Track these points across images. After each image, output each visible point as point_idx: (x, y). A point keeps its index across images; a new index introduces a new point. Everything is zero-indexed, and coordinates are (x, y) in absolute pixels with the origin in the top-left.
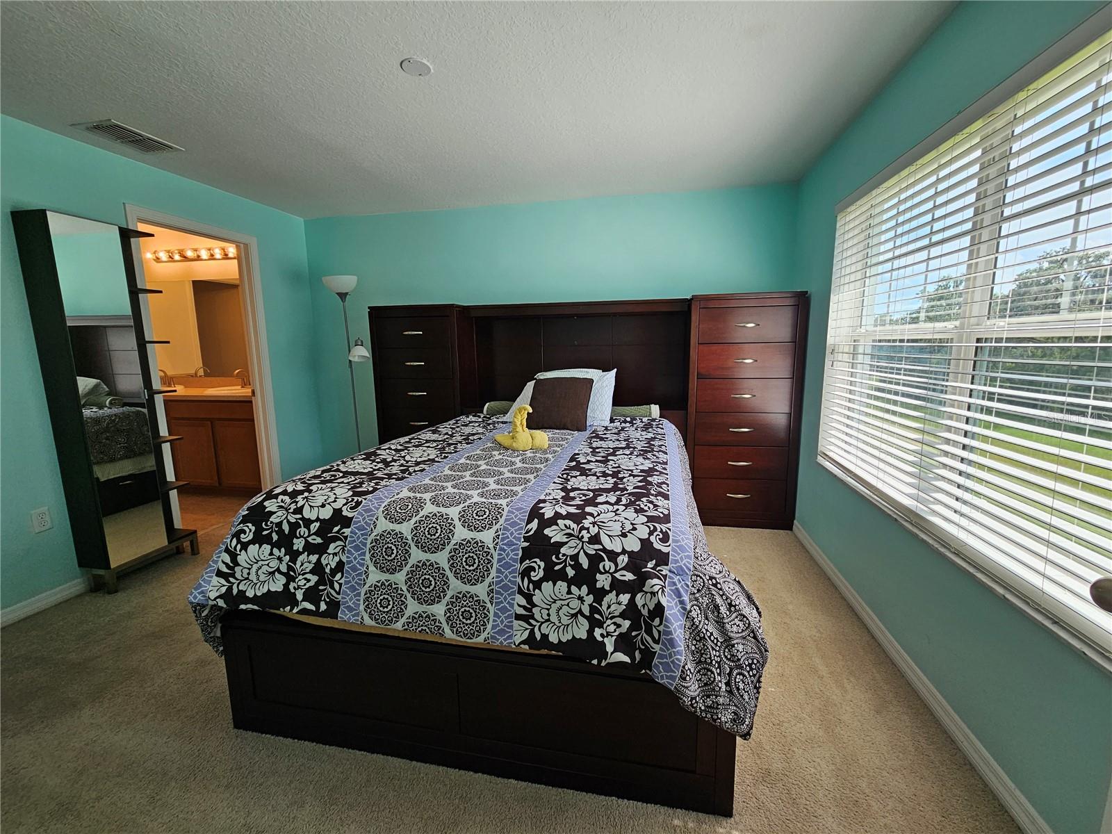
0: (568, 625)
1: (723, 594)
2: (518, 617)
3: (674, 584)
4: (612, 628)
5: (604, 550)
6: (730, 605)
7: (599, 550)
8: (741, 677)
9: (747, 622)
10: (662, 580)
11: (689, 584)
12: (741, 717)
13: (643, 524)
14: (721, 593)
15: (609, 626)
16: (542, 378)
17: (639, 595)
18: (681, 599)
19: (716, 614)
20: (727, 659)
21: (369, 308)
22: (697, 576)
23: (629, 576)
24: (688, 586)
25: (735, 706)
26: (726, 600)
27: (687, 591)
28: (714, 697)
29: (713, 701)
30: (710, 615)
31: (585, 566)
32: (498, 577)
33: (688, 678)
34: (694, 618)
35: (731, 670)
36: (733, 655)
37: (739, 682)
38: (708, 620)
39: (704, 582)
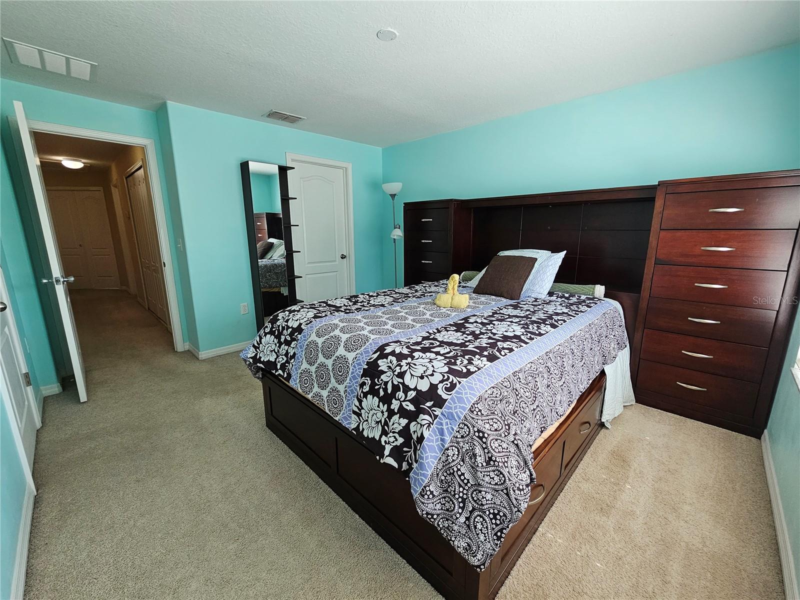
0: (374, 428)
1: (486, 448)
2: (354, 412)
3: (442, 424)
4: (392, 439)
5: (403, 384)
6: (490, 459)
7: (400, 383)
8: (481, 519)
9: (503, 479)
10: (432, 419)
11: (455, 429)
12: (472, 550)
13: (441, 373)
14: (484, 446)
15: (390, 437)
16: (502, 255)
17: (413, 423)
18: (443, 438)
19: (473, 460)
20: (473, 500)
21: (404, 203)
22: (465, 425)
23: (411, 407)
24: (453, 429)
25: (470, 538)
26: (488, 453)
27: (452, 433)
28: (451, 522)
29: (449, 525)
30: (467, 459)
31: (389, 391)
32: (350, 383)
33: (426, 497)
34: (448, 456)
35: (474, 509)
36: (479, 499)
37: (477, 522)
38: (464, 463)
39: (469, 432)
